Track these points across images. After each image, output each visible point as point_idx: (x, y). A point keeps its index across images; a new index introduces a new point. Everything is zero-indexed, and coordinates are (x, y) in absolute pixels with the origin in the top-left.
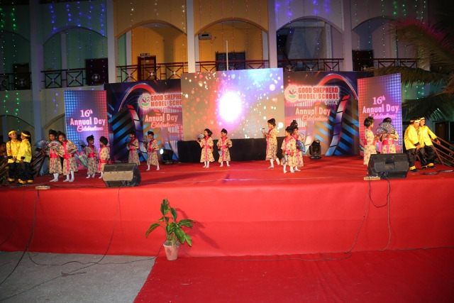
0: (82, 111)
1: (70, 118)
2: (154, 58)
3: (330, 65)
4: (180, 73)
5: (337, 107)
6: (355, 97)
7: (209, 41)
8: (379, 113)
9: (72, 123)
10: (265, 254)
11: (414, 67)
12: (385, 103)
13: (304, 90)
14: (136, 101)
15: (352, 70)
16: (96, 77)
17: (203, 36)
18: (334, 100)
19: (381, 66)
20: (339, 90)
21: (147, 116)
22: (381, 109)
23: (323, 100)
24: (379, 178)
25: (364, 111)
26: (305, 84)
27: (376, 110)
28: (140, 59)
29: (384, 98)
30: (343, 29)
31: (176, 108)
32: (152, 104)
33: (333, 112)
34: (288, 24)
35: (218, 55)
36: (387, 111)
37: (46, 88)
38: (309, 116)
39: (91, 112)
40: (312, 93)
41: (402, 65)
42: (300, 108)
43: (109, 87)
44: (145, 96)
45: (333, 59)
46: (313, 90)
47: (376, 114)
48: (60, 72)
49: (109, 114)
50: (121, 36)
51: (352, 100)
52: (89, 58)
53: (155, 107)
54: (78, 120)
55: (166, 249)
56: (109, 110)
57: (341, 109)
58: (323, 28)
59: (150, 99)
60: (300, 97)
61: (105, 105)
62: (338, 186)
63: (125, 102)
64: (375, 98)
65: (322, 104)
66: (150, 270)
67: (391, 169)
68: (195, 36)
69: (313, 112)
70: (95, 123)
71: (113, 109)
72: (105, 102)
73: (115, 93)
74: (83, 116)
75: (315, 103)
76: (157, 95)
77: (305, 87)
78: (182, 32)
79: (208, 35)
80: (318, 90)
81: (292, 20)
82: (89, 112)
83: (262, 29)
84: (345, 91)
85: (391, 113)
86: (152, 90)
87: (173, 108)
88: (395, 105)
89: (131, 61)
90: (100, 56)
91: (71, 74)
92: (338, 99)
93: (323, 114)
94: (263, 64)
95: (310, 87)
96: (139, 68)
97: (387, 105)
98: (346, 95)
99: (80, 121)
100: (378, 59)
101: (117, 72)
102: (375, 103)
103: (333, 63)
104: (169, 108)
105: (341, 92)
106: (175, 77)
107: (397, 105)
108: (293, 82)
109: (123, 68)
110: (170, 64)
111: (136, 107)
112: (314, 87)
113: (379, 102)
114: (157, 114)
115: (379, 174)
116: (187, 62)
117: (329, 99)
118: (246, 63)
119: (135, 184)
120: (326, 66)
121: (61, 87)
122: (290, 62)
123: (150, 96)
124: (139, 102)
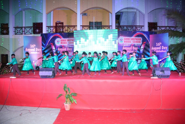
0: (31, 45)
1: (26, 48)
2: (62, 23)
3: (138, 28)
4: (73, 30)
5: (141, 46)
6: (148, 42)
7: (86, 17)
8: (159, 50)
9: (26, 50)
10: (107, 109)
11: (175, 30)
12: (161, 45)
13: (126, 39)
14: (54, 41)
15: (147, 31)
16: (37, 31)
17: (84, 14)
18: (139, 44)
19: (160, 29)
20: (141, 39)
21: (59, 48)
22: (159, 48)
23: (135, 43)
24: (157, 78)
25: (152, 49)
26: (127, 36)
27: (157, 48)
28: (56, 23)
29: (161, 43)
30: (144, 13)
32: (61, 43)
33: (139, 49)
34: (121, 10)
35: (90, 23)
36: (162, 49)
37: (16, 34)
38: (128, 50)
39: (35, 46)
40: (130, 40)
41: (170, 29)
42: (125, 47)
43: (43, 35)
44: (58, 39)
45: (139, 26)
46: (130, 39)
47: (157, 50)
48: (22, 28)
49: (42, 47)
50: (48, 13)
51: (147, 44)
52: (35, 22)
53: (62, 45)
54: (29, 49)
55: (65, 105)
56: (43, 45)
58: (136, 13)
59: (60, 41)
60: (125, 42)
61: (41, 43)
63: (49, 42)
64: (157, 43)
65: (134, 46)
66: (58, 114)
67: (163, 74)
68: (81, 14)
69: (130, 48)
70: (36, 50)
71: (44, 45)
72: (41, 42)
73: (45, 37)
75: (131, 45)
76: (63, 39)
78: (75, 12)
79: (86, 14)
80: (133, 39)
81: (122, 8)
82: (33, 46)
83: (109, 12)
84: (144, 40)
85: (164, 50)
86: (61, 37)
87: (70, 45)
88: (165, 47)
89: (52, 24)
90: (39, 22)
91: (26, 29)
92: (141, 43)
93: (134, 50)
94: (109, 27)
95: (129, 38)
96: (56, 27)
97: (162, 46)
99: (30, 49)
100: (159, 26)
101: (46, 28)
102: (157, 45)
104: (68, 45)
105: (143, 40)
106: (71, 32)
107: (167, 47)
108: (122, 35)
109: (49, 27)
110: (69, 26)
111: (54, 44)
112: (131, 38)
113: (159, 45)
114: (63, 47)
115: (157, 76)
116: (76, 26)
117: (137, 43)
118: (102, 27)
119: (53, 77)
120: (136, 29)
121: (22, 34)
122: (121, 26)
123: (60, 39)
124: (55, 42)
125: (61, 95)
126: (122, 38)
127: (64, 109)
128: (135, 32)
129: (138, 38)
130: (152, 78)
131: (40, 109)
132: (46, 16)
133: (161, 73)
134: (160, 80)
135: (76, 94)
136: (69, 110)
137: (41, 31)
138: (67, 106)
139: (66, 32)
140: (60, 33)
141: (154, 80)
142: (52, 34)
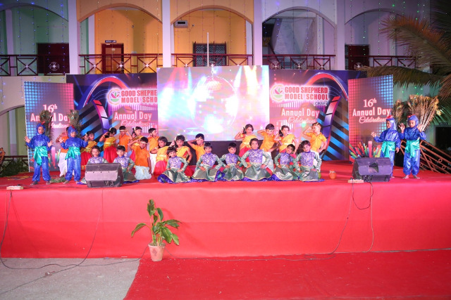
0: (45, 105)
1: (31, 114)
2: (121, 46)
3: (321, 62)
4: (153, 65)
5: (327, 108)
6: (345, 98)
7: (185, 29)
8: (370, 117)
9: (32, 119)
12: (376, 106)
13: (291, 90)
14: (104, 96)
15: (344, 69)
16: (54, 66)
17: (179, 23)
18: (323, 101)
20: (328, 90)
21: (116, 114)
22: (372, 113)
23: (312, 100)
24: (363, 181)
25: (354, 114)
26: (293, 82)
27: (367, 113)
28: (104, 47)
29: (375, 101)
30: (336, 23)
31: (150, 106)
32: (123, 100)
33: (322, 114)
34: (276, 14)
35: (195, 46)
36: (379, 114)
38: (296, 117)
39: (56, 107)
40: (300, 93)
42: (286, 109)
43: (71, 79)
44: (114, 90)
45: (324, 56)
46: (300, 90)
47: (367, 117)
48: (7, 57)
50: (83, 20)
51: (342, 101)
52: (46, 41)
53: (126, 104)
55: (151, 250)
57: (330, 110)
58: (314, 20)
59: (120, 94)
60: (287, 96)
61: (73, 100)
63: (91, 97)
64: (365, 101)
65: (310, 105)
66: (137, 269)
67: (375, 172)
69: (301, 113)
70: (60, 120)
71: (77, 104)
72: (73, 97)
73: (80, 85)
75: (302, 104)
76: (129, 90)
77: (292, 86)
78: (157, 19)
79: (184, 23)
80: (306, 90)
81: (279, 10)
83: (245, 19)
84: (335, 92)
85: (382, 116)
86: (123, 84)
87: (146, 105)
88: (386, 109)
89: (94, 49)
90: (56, 39)
91: (22, 61)
92: (328, 101)
93: (311, 116)
94: (247, 59)
95: (298, 86)
96: (104, 56)
97: (378, 108)
98: (337, 96)
100: (373, 56)
101: (79, 61)
102: (366, 106)
103: (324, 59)
104: (142, 105)
105: (331, 93)
106: (148, 71)
107: (389, 108)
108: (279, 80)
109: (86, 57)
110: (142, 55)
111: (104, 103)
112: (302, 86)
113: (370, 104)
114: (128, 112)
115: (363, 176)
116: (161, 54)
117: (318, 100)
118: (227, 57)
119: (118, 184)
120: (315, 62)
121: (10, 75)
122: (276, 57)
123: (120, 91)
124: (107, 98)
125: (142, 226)
126: (280, 86)
127: (149, 260)
128: (312, 71)
129: (321, 87)
130: (350, 181)
131: (89, 261)
132: (78, 27)
133: (370, 171)
134: (368, 186)
135: (176, 221)
136: (160, 260)
137: (64, 67)
138: (156, 251)
139: (134, 71)
140: (120, 73)
141: (355, 187)
142: (97, 77)
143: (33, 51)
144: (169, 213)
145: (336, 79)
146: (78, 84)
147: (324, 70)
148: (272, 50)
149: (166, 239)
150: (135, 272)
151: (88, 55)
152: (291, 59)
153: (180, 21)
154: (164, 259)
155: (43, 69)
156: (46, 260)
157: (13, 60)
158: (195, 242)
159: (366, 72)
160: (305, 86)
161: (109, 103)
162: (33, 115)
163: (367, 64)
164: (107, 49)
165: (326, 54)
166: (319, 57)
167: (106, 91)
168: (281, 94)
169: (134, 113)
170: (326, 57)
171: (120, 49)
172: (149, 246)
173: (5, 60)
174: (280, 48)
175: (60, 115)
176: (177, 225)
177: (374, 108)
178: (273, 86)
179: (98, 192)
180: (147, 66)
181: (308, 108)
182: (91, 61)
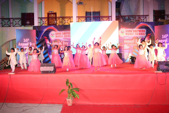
0: (24, 39)
1: (18, 42)
2: (55, 14)
3: (142, 18)
4: (69, 22)
5: (145, 39)
6: (153, 34)
7: (82, 6)
9: (19, 45)
10: (110, 104)
12: (168, 37)
13: (128, 31)
14: (48, 35)
15: (153, 21)
16: (28, 23)
18: (143, 36)
20: (145, 31)
23: (138, 36)
24: (162, 72)
26: (129, 28)
27: (164, 41)
28: (48, 14)
29: (167, 35)
31: (67, 39)
32: (56, 37)
37: (3, 27)
38: (131, 43)
39: (29, 40)
40: (132, 32)
42: (126, 40)
43: (35, 28)
44: (53, 32)
45: (143, 15)
46: (133, 31)
48: (9, 19)
50: (40, 3)
51: (152, 36)
52: (24, 12)
53: (57, 38)
55: (67, 101)
60: (126, 34)
62: (142, 75)
63: (43, 35)
64: (163, 35)
66: (62, 109)
67: (167, 68)
68: (76, 4)
69: (133, 41)
73: (39, 30)
74: (24, 41)
75: (133, 37)
76: (59, 32)
77: (129, 29)
78: (70, 2)
79: (82, 3)
80: (135, 31)
82: (27, 40)
86: (56, 30)
87: (66, 39)
89: (44, 15)
90: (29, 11)
91: (15, 20)
92: (145, 36)
94: (109, 18)
95: (131, 29)
96: (48, 18)
98: (149, 33)
99: (23, 44)
100: (167, 15)
101: (38, 20)
102: (163, 38)
103: (143, 17)
104: (64, 38)
105: (147, 32)
106: (67, 24)
108: (123, 27)
109: (41, 18)
110: (64, 17)
111: (48, 38)
112: (133, 29)
113: (165, 37)
114: (58, 41)
115: (162, 70)
116: (72, 17)
117: (140, 36)
118: (100, 17)
119: (54, 72)
120: (139, 19)
121: (10, 26)
122: (122, 17)
123: (55, 33)
124: (50, 36)
125: (63, 90)
126: (123, 30)
127: (67, 105)
128: (138, 23)
129: (142, 29)
130: (156, 72)
131: (41, 105)
132: (38, 6)
133: (165, 67)
134: (164, 74)
135: (78, 88)
136: (71, 105)
137: (32, 23)
138: (70, 101)
139: (61, 24)
140: (55, 25)
141: (158, 74)
142: (46, 27)
143: (20, 16)
144: (75, 85)
145: (149, 26)
146: (38, 30)
147: (143, 22)
148: (120, 14)
149: (74, 96)
150: (61, 110)
151: (42, 18)
152: (128, 18)
153: (80, 2)
154: (73, 105)
155: (24, 24)
156: (24, 104)
157: (11, 20)
158: (86, 98)
159: (163, 22)
160: (135, 29)
161: (50, 38)
162: (19, 43)
163: (164, 18)
164: (49, 15)
165: (144, 15)
166: (141, 16)
167: (49, 33)
168: (124, 33)
169: (61, 42)
170: (144, 16)
171: (55, 15)
172: (67, 99)
173: (8, 20)
174: (124, 13)
175: (30, 43)
176: (78, 90)
177: (167, 39)
178: (121, 30)
179: (46, 75)
180: (66, 22)
181: (136, 39)
182: (43, 20)
